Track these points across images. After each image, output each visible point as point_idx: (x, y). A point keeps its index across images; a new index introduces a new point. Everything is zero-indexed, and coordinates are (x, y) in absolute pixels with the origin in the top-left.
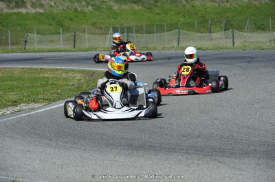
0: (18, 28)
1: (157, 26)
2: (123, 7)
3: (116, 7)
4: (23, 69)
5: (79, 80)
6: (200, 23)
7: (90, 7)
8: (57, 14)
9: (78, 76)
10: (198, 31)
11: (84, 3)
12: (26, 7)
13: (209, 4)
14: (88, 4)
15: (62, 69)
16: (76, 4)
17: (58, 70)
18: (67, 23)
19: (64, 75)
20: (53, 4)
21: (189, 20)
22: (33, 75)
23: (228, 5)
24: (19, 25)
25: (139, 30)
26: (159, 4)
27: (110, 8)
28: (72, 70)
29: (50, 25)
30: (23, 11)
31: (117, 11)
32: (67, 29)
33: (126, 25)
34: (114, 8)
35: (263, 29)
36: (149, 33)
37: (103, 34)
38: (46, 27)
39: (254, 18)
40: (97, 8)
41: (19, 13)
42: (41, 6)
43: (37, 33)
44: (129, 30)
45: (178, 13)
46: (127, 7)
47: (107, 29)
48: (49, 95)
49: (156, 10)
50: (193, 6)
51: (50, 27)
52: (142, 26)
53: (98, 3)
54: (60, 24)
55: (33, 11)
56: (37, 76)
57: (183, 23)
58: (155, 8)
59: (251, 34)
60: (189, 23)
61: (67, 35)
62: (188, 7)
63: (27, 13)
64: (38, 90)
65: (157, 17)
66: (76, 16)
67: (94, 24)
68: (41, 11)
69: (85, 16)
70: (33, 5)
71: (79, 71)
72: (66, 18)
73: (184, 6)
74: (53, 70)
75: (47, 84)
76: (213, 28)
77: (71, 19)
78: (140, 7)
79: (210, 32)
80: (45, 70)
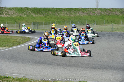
0: (1, 22)
1: (48, 22)
2: (37, 15)
3: (34, 15)
4: (1, 35)
5: (20, 40)
6: (63, 22)
7: (25, 15)
8: (14, 17)
9: (20, 38)
10: (62, 24)
11: (23, 14)
12: (4, 15)
13: (66, 15)
14: (25, 14)
15: (14, 36)
16: (21, 14)
17: (13, 36)
18: (17, 20)
19: (15, 38)
20: (13, 14)
21: (59, 21)
22: (4, 38)
23: (72, 16)
24: (1, 21)
25: (42, 24)
26: (49, 15)
27: (32, 16)
28: (18, 36)
29: (12, 21)
30: (3, 16)
31: (35, 17)
32: (17, 23)
33: (37, 22)
34: (34, 16)
35: (84, 24)
36: (45, 24)
37: (29, 25)
38: (10, 22)
39: (81, 20)
40: (28, 16)
41: (1, 17)
42: (9, 14)
43: (7, 24)
44: (38, 23)
45: (55, 18)
46: (38, 16)
47: (31, 23)
48: (9, 45)
49: (48, 17)
50: (60, 16)
51: (12, 22)
52: (43, 22)
53: (28, 14)
54: (15, 21)
55: (6, 16)
56: (6, 38)
57: (57, 22)
58: (48, 16)
59: (80, 26)
60: (58, 22)
61: (17, 24)
62: (59, 16)
63: (4, 17)
64: (6, 43)
65: (48, 19)
66: (21, 18)
67: (27, 21)
68: (9, 16)
69: (23, 18)
70: (6, 14)
71: (20, 37)
72: (17, 19)
73: (57, 16)
74: (11, 36)
75: (9, 41)
76: (67, 24)
77: (19, 19)
78: (42, 16)
79: (66, 25)
80: (9, 36)
